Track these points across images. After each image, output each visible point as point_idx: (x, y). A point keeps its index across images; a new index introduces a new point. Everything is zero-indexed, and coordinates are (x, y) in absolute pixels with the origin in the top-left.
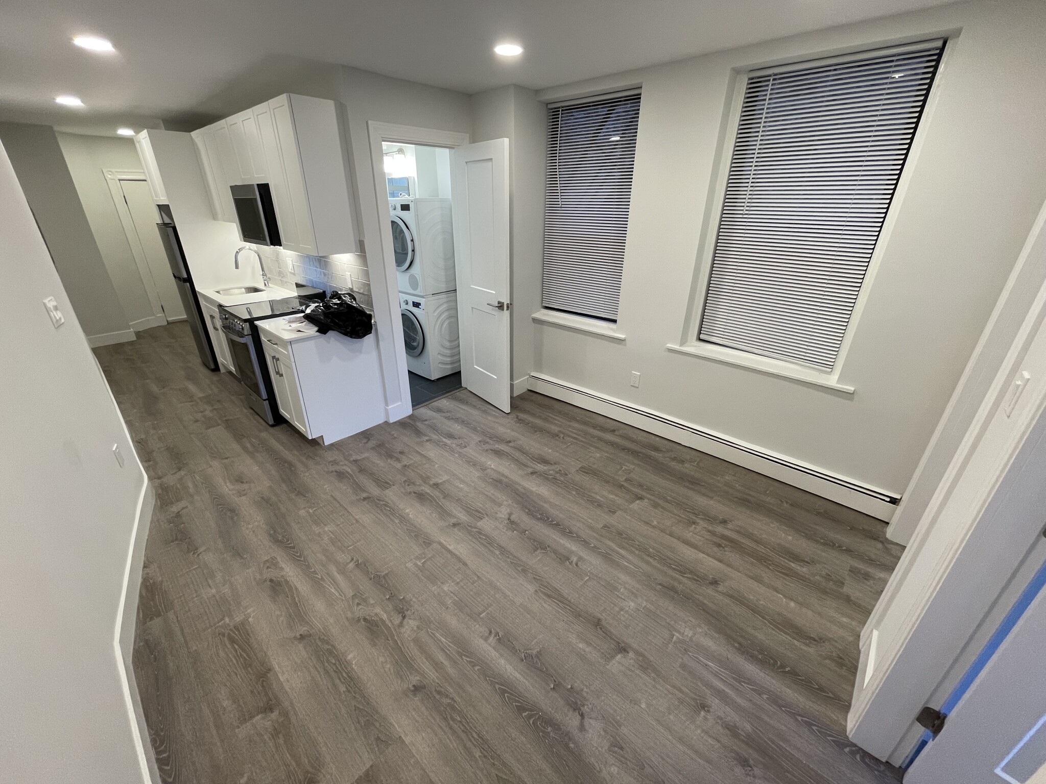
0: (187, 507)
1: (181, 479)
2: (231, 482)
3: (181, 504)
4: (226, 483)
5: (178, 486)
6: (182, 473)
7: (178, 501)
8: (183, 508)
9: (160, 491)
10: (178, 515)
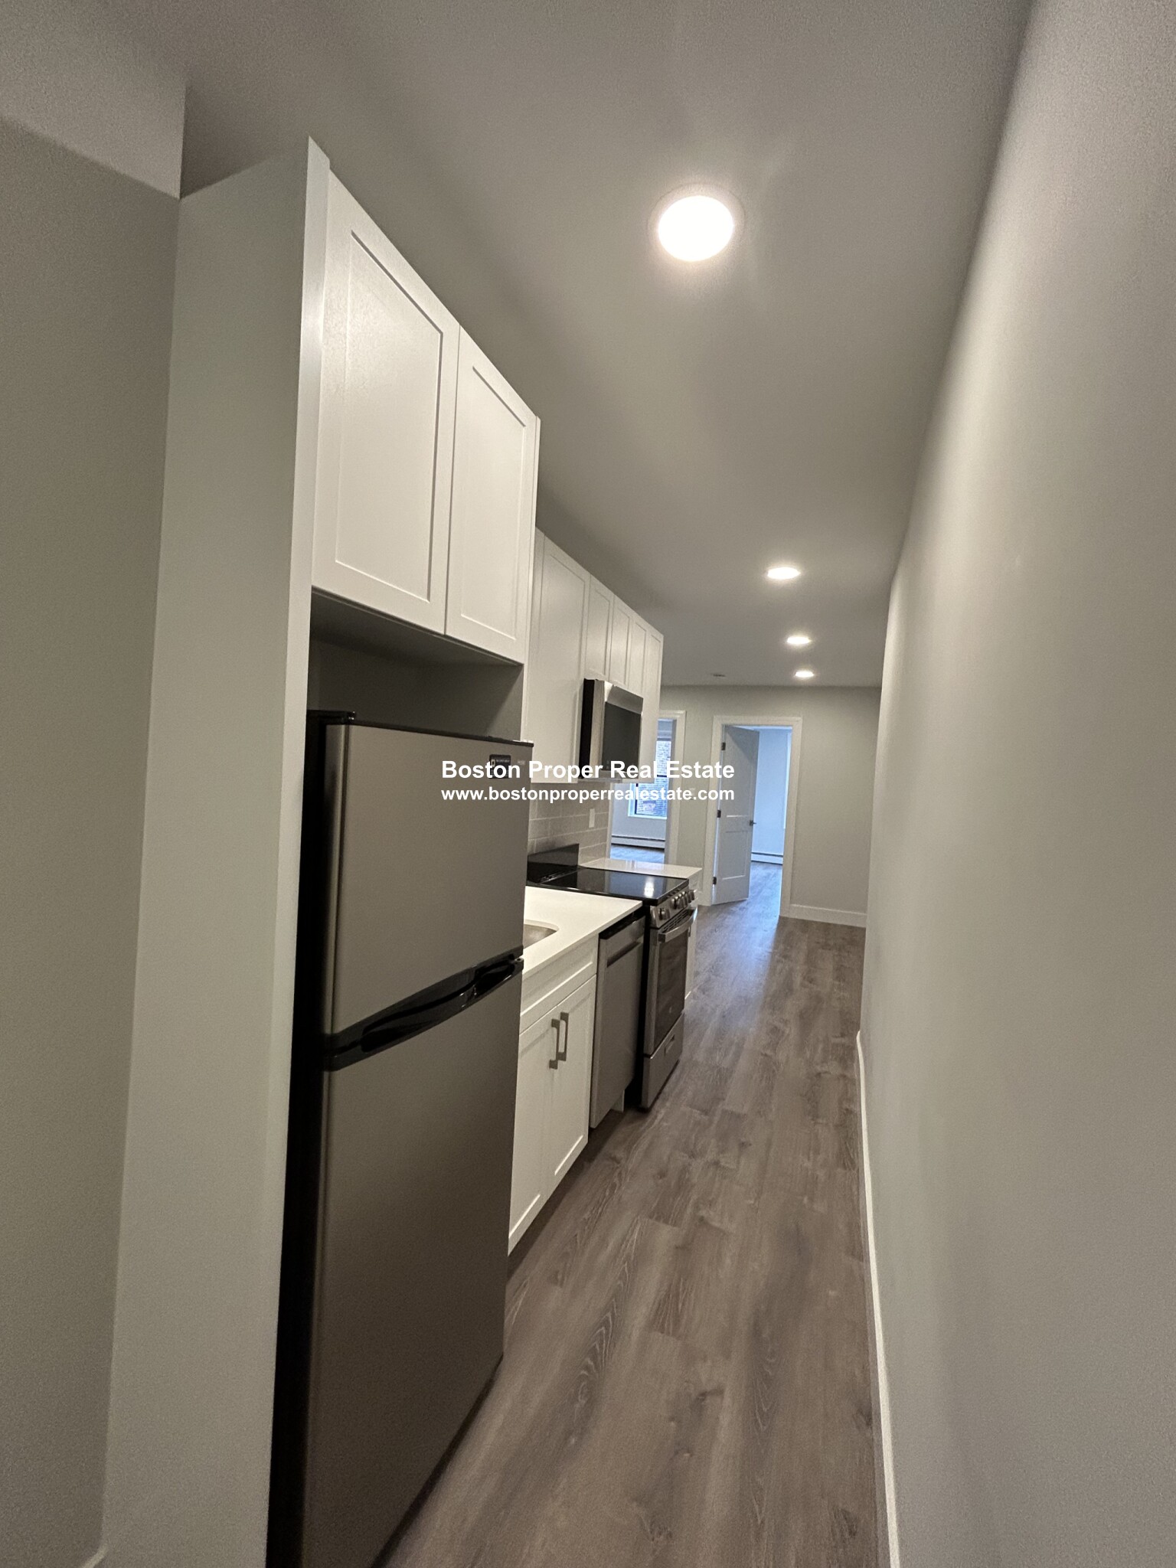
0: (833, 1037)
1: (824, 1061)
2: (783, 1032)
3: (838, 1040)
4: (788, 1035)
5: (830, 1057)
6: (819, 1069)
7: (837, 1045)
8: (836, 1037)
9: (849, 1063)
10: (843, 1035)
